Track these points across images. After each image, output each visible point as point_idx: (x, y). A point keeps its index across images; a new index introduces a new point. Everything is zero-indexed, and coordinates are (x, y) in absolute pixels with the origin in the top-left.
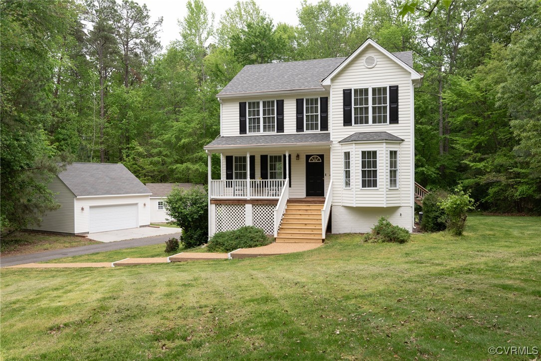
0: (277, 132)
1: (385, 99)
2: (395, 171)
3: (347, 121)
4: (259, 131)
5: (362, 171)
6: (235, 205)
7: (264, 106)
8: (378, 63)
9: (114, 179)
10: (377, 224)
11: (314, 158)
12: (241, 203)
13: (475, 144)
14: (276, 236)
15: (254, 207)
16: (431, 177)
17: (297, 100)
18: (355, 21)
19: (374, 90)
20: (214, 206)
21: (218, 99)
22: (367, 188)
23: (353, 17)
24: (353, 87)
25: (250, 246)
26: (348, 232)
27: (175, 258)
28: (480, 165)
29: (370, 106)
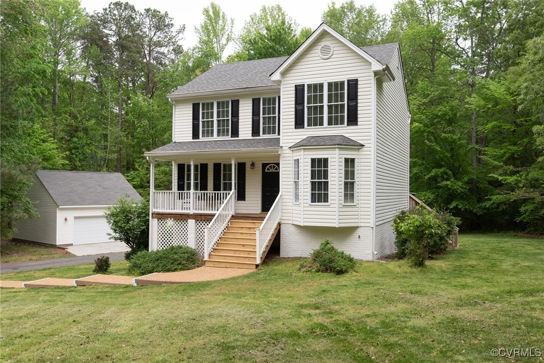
0: (231, 137)
1: (342, 95)
2: (352, 184)
3: (299, 123)
4: (212, 135)
5: (312, 182)
6: (178, 220)
7: (218, 107)
8: (335, 52)
9: (107, 189)
10: (318, 248)
11: (271, 167)
12: (184, 217)
13: (507, 155)
14: (206, 258)
15: (198, 222)
16: (457, 191)
17: (254, 100)
18: (381, 23)
19: (330, 84)
20: (156, 220)
21: (170, 99)
22: (317, 204)
23: (379, 19)
24: (307, 82)
25: (169, 270)
26: (298, 256)
27: (81, 282)
28: (511, 179)
29: (325, 103)
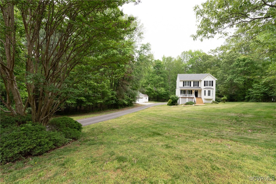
0: (190, 86)
1: (211, 82)
2: (213, 93)
3: (205, 86)
4: (186, 86)
5: (208, 93)
7: (187, 82)
8: (210, 77)
11: (197, 91)
12: (186, 98)
14: (196, 103)
17: (194, 82)
20: (181, 98)
22: (209, 96)
24: (206, 80)
29: (209, 83)
